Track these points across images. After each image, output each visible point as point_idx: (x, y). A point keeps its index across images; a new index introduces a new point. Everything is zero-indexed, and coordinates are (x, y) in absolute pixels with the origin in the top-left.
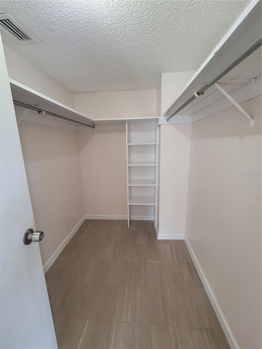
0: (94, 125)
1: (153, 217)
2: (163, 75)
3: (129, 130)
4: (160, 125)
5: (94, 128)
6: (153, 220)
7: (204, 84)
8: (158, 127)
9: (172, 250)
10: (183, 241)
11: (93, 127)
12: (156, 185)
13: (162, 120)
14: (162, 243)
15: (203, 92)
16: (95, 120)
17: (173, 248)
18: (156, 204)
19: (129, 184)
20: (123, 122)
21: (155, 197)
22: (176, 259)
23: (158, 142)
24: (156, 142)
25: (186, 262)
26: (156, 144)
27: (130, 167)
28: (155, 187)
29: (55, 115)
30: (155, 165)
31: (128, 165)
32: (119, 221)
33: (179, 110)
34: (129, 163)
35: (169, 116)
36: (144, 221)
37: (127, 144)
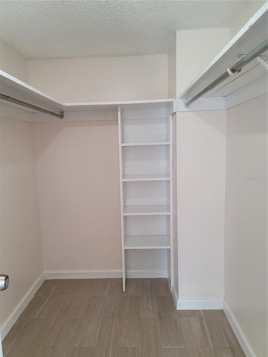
0: (62, 112)
1: (167, 271)
2: (178, 33)
3: (122, 120)
4: (175, 113)
5: (62, 118)
6: (167, 277)
7: (240, 57)
8: (171, 117)
9: (203, 327)
10: (222, 312)
11: (61, 116)
12: (171, 213)
13: (179, 105)
14: (185, 316)
15: (239, 69)
16: (67, 104)
17: (205, 323)
18: (171, 247)
19: (124, 212)
20: (114, 109)
21: (170, 236)
22: (210, 341)
23: (171, 140)
24: (168, 140)
25: (228, 346)
26: (168, 143)
27: (124, 183)
28: (168, 216)
29: (8, 99)
30: (168, 179)
31: (122, 180)
32: (105, 281)
33: (206, 91)
34: (124, 176)
35: (190, 99)
36: (151, 279)
37: (121, 145)
